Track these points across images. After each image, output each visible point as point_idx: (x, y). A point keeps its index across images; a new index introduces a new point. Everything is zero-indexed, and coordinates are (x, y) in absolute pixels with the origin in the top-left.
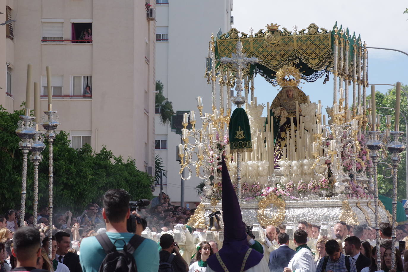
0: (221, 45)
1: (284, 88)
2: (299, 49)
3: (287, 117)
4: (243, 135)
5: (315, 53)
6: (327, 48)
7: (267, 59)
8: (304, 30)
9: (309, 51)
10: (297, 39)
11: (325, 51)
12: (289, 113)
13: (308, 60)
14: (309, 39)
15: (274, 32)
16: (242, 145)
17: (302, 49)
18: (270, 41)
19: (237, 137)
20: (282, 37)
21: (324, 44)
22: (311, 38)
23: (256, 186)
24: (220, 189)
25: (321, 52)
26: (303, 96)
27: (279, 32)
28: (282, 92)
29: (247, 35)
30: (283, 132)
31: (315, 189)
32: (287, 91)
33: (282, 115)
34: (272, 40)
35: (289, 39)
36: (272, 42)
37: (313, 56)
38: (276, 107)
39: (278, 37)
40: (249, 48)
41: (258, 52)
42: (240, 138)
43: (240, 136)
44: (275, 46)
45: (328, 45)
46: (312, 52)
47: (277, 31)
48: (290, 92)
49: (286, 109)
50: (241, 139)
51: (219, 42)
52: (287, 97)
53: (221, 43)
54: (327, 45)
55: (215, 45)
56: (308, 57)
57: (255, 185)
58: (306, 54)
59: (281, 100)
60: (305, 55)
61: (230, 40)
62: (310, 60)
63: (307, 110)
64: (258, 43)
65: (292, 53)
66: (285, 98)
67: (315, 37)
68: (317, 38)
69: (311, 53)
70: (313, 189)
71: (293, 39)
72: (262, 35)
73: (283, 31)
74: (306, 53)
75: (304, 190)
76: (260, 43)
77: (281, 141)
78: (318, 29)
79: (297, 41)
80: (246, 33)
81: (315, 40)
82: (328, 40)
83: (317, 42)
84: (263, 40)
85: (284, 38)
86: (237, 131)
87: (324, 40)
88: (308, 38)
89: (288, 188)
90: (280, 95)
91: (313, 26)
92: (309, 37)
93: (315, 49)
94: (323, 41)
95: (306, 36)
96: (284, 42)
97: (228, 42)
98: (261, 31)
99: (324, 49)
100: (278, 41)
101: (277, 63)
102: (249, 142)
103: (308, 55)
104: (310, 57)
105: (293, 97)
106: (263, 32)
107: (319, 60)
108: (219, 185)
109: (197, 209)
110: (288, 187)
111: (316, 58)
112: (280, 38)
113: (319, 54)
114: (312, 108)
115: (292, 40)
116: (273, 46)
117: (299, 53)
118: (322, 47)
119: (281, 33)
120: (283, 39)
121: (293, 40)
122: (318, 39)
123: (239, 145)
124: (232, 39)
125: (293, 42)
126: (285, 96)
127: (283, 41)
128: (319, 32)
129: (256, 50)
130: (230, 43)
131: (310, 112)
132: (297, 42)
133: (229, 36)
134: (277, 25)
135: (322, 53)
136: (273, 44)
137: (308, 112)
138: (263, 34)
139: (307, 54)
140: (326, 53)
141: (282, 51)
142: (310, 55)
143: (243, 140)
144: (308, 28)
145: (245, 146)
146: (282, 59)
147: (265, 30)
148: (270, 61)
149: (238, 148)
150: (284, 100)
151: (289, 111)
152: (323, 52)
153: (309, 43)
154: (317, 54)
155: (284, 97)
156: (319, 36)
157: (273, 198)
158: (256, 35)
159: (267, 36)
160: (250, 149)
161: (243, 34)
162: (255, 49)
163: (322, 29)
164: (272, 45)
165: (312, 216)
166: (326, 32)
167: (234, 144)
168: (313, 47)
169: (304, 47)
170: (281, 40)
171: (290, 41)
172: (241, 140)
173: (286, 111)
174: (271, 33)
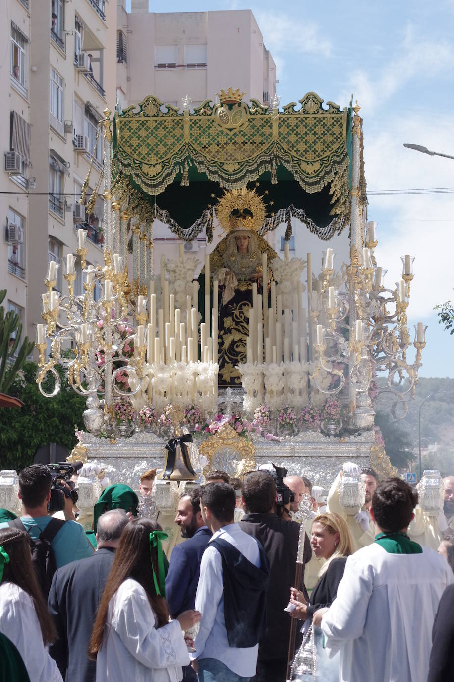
0: (124, 127)
1: (232, 232)
2: (282, 141)
3: (237, 288)
5: (315, 151)
6: (339, 141)
7: (216, 160)
8: (293, 106)
9: (302, 147)
10: (279, 121)
11: (335, 147)
12: (239, 281)
13: (299, 165)
14: (304, 123)
15: (234, 107)
17: (289, 143)
18: (225, 123)
20: (250, 116)
21: (332, 134)
22: (306, 121)
23: (193, 411)
24: (118, 417)
25: (326, 149)
26: (268, 249)
27: (243, 105)
28: (228, 240)
29: (179, 109)
30: (227, 317)
31: (313, 422)
32: (237, 238)
33: (227, 284)
34: (228, 122)
35: (263, 122)
36: (229, 126)
37: (310, 156)
38: (215, 269)
39: (241, 116)
40: (182, 136)
41: (200, 144)
44: (235, 133)
45: (341, 134)
46: (308, 149)
47: (240, 104)
48: (243, 241)
49: (234, 272)
51: (121, 122)
52: (236, 251)
53: (125, 124)
54: (339, 136)
55: (112, 128)
56: (300, 158)
57: (191, 410)
58: (295, 151)
59: (224, 256)
60: (294, 154)
61: (143, 119)
62: (304, 166)
63: (286, 272)
64: (200, 127)
65: (267, 149)
66: (233, 252)
67: (315, 118)
68: (320, 121)
69: (306, 151)
70: (311, 420)
71: (272, 121)
72: (210, 112)
73: (250, 105)
74: (295, 149)
75: (291, 422)
76: (204, 127)
77: (224, 334)
78: (321, 103)
79: (280, 126)
80: (175, 105)
81: (315, 125)
82: (341, 126)
83: (319, 130)
84: (211, 121)
85: (253, 119)
87: (333, 125)
88: (302, 121)
89: (260, 418)
90: (223, 246)
91: (311, 98)
92: (304, 119)
93: (315, 143)
94: (330, 127)
95: (299, 116)
96: (253, 127)
97: (138, 122)
98: (206, 104)
99: (332, 143)
100: (240, 123)
101: (237, 167)
103: (300, 154)
104: (304, 159)
105: (248, 251)
106: (211, 105)
107: (321, 165)
108: (117, 409)
109: (71, 456)
110: (260, 414)
111: (315, 162)
112: (244, 118)
113: (321, 154)
114: (295, 267)
115: (269, 124)
116: (231, 133)
117: (283, 149)
118: (329, 138)
119: (246, 109)
120: (251, 120)
121: (271, 123)
122: (322, 123)
124: (147, 116)
125: (271, 128)
126: (233, 249)
127: (251, 124)
128: (323, 110)
129: (196, 140)
130: (143, 124)
131: (291, 275)
132: (279, 128)
133: (142, 110)
134: (241, 93)
135: (328, 151)
136: (231, 130)
137: (286, 275)
138: (212, 109)
139: (297, 151)
140: (336, 152)
141: (249, 143)
142: (304, 154)
144: (301, 102)
146: (247, 159)
147: (216, 101)
148: (223, 163)
150: (232, 256)
151: (240, 277)
152: (330, 149)
153: (302, 130)
154: (317, 154)
155: (231, 252)
156: (324, 118)
157: (230, 436)
158: (197, 110)
159: (220, 113)
161: (169, 107)
162: (193, 138)
163: (329, 104)
164: (229, 132)
165: (311, 473)
166: (338, 109)
168: (311, 138)
169: (293, 138)
170: (248, 123)
171: (265, 124)
173: (235, 277)
174: (228, 107)
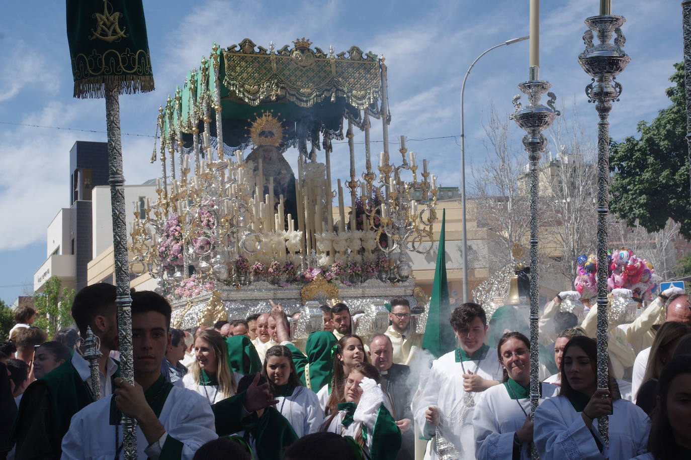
0: (230, 60)
1: (261, 147)
2: (339, 77)
4: (118, 30)
6: (376, 79)
7: (295, 86)
8: (343, 54)
9: (352, 81)
10: (335, 64)
11: (374, 82)
15: (305, 51)
16: (117, 64)
17: (343, 78)
18: (300, 62)
19: (97, 35)
20: (316, 59)
21: (371, 75)
22: (353, 65)
23: (292, 266)
25: (368, 83)
27: (311, 51)
29: (267, 50)
32: (265, 151)
34: (302, 61)
35: (325, 63)
36: (302, 64)
37: (358, 87)
39: (310, 58)
40: (271, 68)
41: (284, 75)
42: (110, 38)
43: (110, 33)
44: (307, 70)
47: (309, 50)
50: (113, 42)
53: (231, 57)
54: (376, 76)
56: (352, 88)
60: (348, 86)
61: (243, 55)
62: (355, 93)
64: (283, 63)
65: (330, 81)
67: (359, 63)
68: (362, 65)
71: (330, 63)
72: (288, 54)
73: (315, 51)
74: (348, 83)
76: (286, 64)
78: (361, 54)
80: (265, 47)
81: (359, 68)
82: (376, 70)
83: (362, 71)
84: (290, 60)
85: (319, 61)
86: (98, 15)
87: (370, 69)
88: (350, 65)
89: (338, 270)
91: (355, 50)
92: (351, 63)
93: (361, 79)
95: (348, 61)
96: (319, 66)
97: (240, 57)
98: (286, 48)
99: (372, 80)
100: (309, 63)
102: (141, 55)
103: (351, 85)
104: (355, 89)
106: (289, 49)
107: (367, 94)
110: (337, 268)
111: (362, 91)
112: (312, 60)
115: (329, 65)
116: (304, 69)
117: (340, 82)
118: (369, 77)
119: (313, 53)
120: (317, 61)
121: (331, 65)
123: (107, 64)
125: (331, 68)
127: (317, 64)
128: (363, 59)
129: (280, 72)
130: (243, 58)
132: (336, 68)
134: (309, 42)
135: (369, 85)
136: (304, 67)
138: (290, 52)
140: (375, 86)
141: (317, 77)
142: (354, 86)
143: (121, 45)
144: (349, 52)
145: (130, 68)
146: (316, 87)
147: (292, 46)
148: (300, 89)
149: (103, 74)
152: (371, 83)
153: (351, 70)
154: (363, 86)
156: (364, 64)
157: (323, 283)
158: (279, 52)
159: (295, 55)
160: (148, 78)
161: (260, 48)
162: (278, 71)
163: (367, 55)
164: (302, 68)
166: (373, 59)
167: (90, 61)
168: (357, 76)
169: (345, 75)
170: (315, 64)
171: (326, 65)
172: (113, 44)
174: (300, 51)
